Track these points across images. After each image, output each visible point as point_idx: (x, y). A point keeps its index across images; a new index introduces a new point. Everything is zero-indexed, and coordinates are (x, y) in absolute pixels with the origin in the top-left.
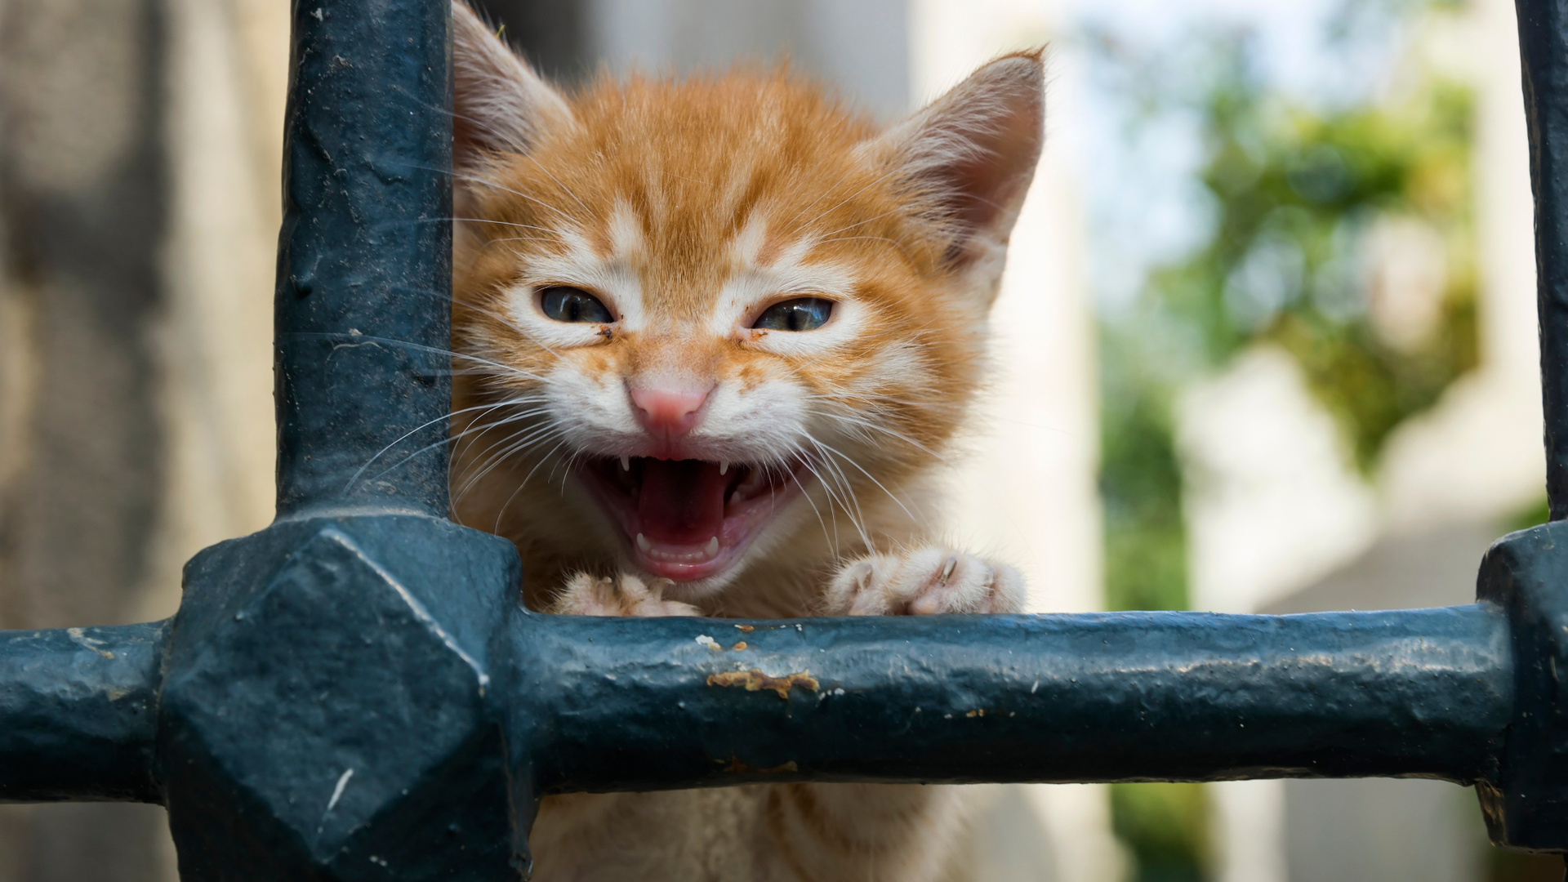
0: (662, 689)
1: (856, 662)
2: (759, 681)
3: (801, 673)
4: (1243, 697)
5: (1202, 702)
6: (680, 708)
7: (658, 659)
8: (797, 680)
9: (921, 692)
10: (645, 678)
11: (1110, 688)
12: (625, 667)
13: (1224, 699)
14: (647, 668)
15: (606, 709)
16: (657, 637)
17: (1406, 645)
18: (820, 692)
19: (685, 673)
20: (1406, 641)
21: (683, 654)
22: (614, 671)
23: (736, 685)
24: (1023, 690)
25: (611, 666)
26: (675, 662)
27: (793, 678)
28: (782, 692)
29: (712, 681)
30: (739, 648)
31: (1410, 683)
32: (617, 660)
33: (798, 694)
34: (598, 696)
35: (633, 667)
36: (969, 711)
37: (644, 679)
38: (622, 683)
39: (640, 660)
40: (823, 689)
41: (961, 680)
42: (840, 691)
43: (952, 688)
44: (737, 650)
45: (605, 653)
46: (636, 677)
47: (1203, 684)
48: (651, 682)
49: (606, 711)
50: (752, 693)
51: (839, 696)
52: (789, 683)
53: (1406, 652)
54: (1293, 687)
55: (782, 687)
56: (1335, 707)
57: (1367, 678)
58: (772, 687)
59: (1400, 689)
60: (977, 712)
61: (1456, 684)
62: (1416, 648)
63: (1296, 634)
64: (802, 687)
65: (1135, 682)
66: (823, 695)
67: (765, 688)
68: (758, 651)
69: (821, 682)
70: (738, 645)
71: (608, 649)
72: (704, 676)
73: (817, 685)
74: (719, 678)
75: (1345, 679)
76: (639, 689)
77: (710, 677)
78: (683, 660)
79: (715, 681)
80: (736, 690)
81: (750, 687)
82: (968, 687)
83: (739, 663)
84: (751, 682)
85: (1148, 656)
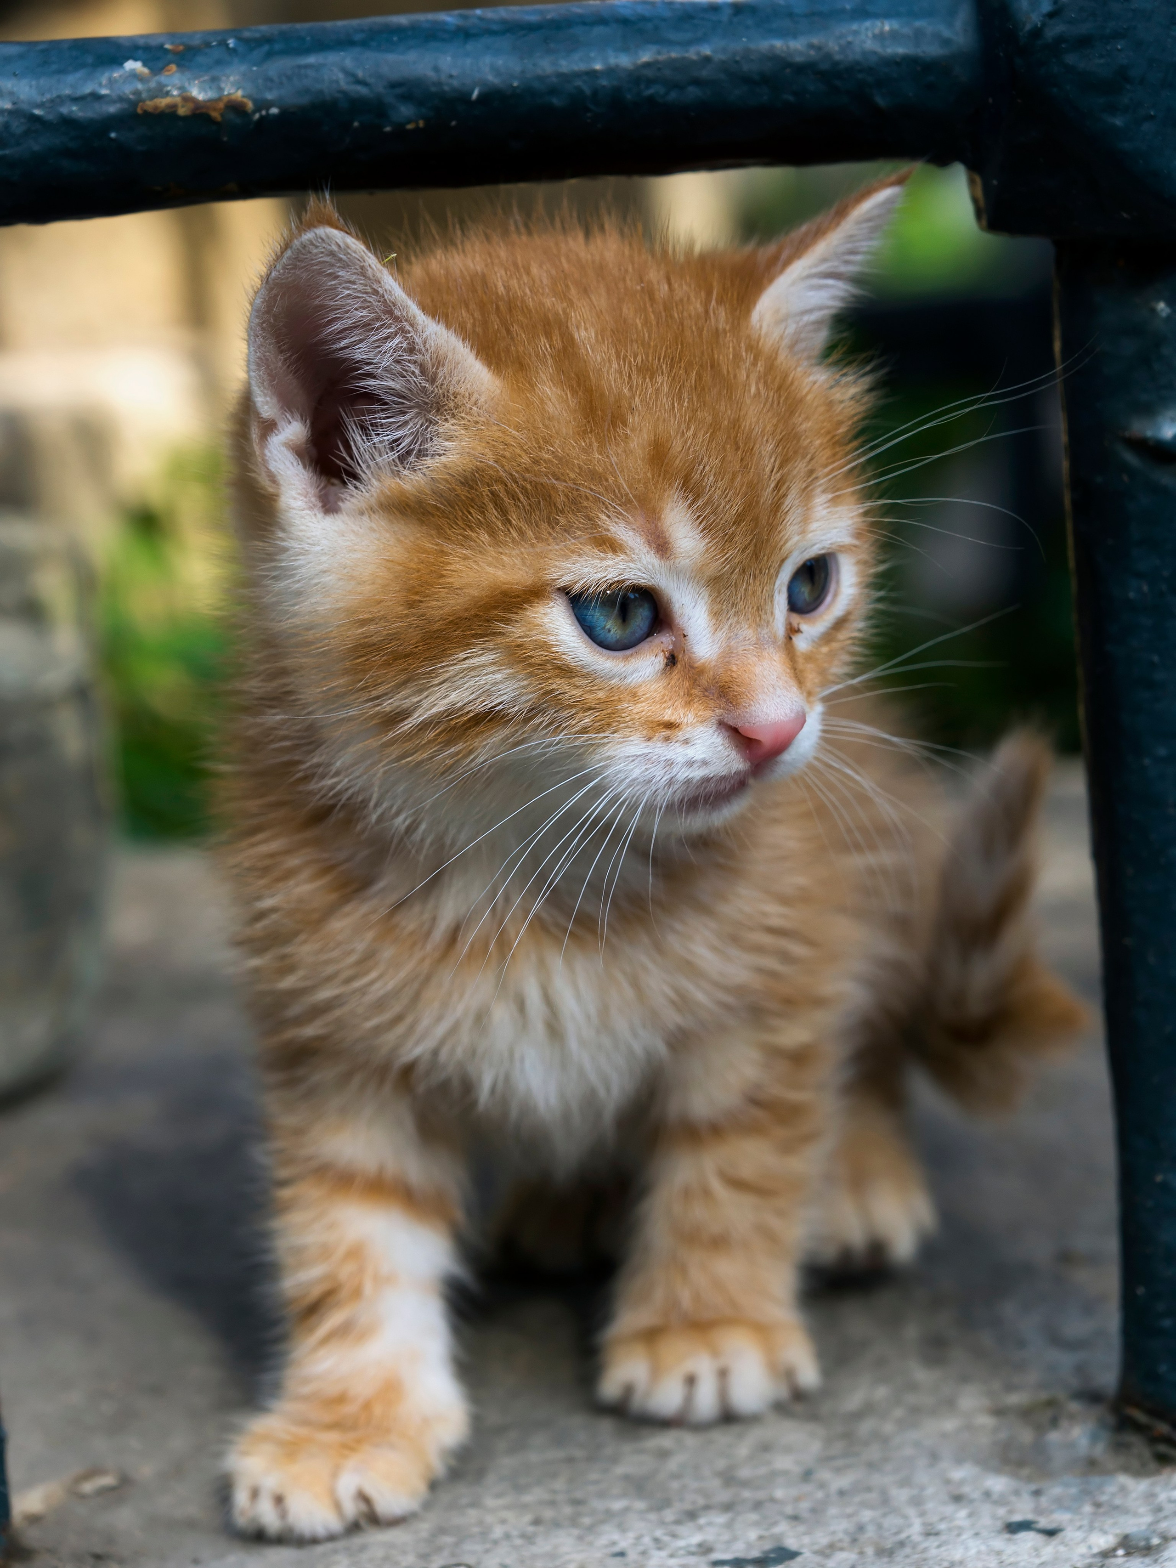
0: (91, 122)
1: (289, 78)
2: (190, 106)
3: (234, 93)
4: (693, 92)
5: (651, 100)
6: (111, 139)
7: (87, 89)
8: (230, 101)
9: (357, 105)
10: (74, 110)
11: (553, 91)
12: (52, 101)
13: (673, 95)
14: (75, 100)
15: (36, 145)
16: (83, 66)
17: (867, 29)
18: (254, 112)
19: (114, 102)
20: (868, 24)
21: (111, 82)
22: (41, 105)
23: (167, 111)
24: (462, 97)
25: (39, 99)
26: (104, 91)
27: (225, 99)
28: (215, 115)
29: (142, 109)
30: (169, 71)
31: (870, 70)
32: (43, 94)
33: (231, 116)
34: (27, 133)
35: (60, 100)
36: (409, 122)
37: (72, 111)
38: (50, 117)
39: (68, 92)
40: (258, 109)
41: (399, 91)
42: (274, 111)
43: (389, 99)
44: (167, 73)
45: (31, 87)
46: (64, 110)
47: (650, 82)
48: (80, 114)
49: (36, 148)
50: (184, 118)
51: (274, 115)
52: (221, 105)
53: (867, 36)
54: (746, 79)
55: (215, 109)
56: (791, 98)
57: (824, 66)
58: (204, 111)
59: (860, 76)
60: (417, 123)
61: (919, 69)
62: (877, 31)
63: (750, 22)
64: (235, 108)
65: (578, 83)
66: (257, 116)
67: (198, 112)
68: (188, 74)
69: (255, 101)
70: (167, 68)
71: (34, 83)
72: (134, 104)
73: (250, 105)
74: (150, 105)
75: (803, 69)
76: (68, 122)
77: (141, 104)
78: (111, 89)
79: (145, 108)
80: (168, 116)
81: (182, 111)
82: (406, 98)
83: (169, 88)
84: (183, 106)
85: (592, 55)
